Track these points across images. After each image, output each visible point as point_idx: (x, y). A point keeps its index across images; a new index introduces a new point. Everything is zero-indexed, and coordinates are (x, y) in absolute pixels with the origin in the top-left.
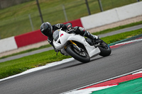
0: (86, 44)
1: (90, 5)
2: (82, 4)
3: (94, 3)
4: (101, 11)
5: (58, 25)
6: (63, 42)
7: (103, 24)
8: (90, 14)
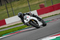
0: (38, 21)
1: (9, 13)
2: (6, 13)
3: (11, 12)
4: (14, 16)
5: (25, 13)
6: (29, 20)
7: (15, 21)
8: (9, 17)
